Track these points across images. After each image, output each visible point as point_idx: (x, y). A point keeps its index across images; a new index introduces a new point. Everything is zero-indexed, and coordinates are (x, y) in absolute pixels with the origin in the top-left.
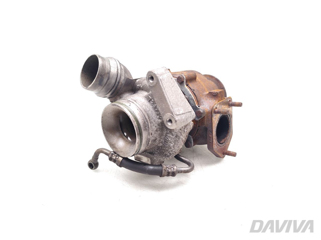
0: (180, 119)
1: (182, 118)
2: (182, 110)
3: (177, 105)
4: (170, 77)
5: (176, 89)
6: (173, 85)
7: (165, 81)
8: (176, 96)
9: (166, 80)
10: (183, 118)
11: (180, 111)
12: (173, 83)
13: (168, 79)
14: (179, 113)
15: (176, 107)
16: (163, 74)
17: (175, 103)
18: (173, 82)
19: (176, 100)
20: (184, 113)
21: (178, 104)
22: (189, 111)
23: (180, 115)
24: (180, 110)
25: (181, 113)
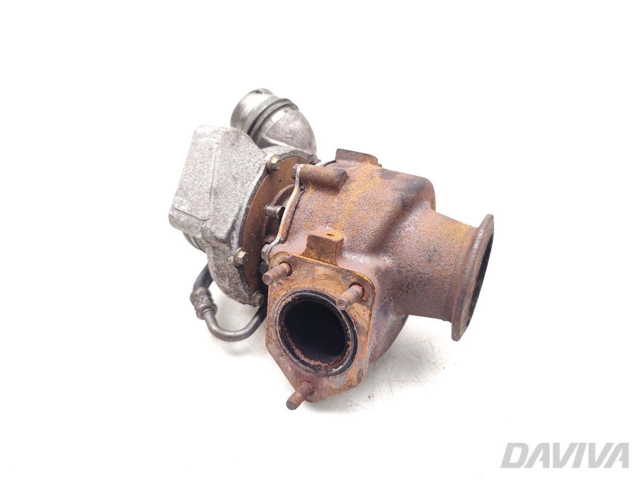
0: (175, 217)
1: (180, 217)
2: (187, 206)
3: (186, 194)
4: (210, 146)
5: (204, 169)
6: (205, 161)
7: (197, 148)
8: (195, 180)
9: (199, 146)
10: (182, 219)
11: (182, 205)
12: (207, 157)
13: (203, 147)
14: (179, 207)
15: (181, 196)
16: (203, 136)
17: (185, 189)
18: (207, 155)
19: (191, 186)
20: (186, 212)
21: (188, 192)
22: (197, 216)
23: (178, 211)
24: (184, 203)
25: (180, 209)
